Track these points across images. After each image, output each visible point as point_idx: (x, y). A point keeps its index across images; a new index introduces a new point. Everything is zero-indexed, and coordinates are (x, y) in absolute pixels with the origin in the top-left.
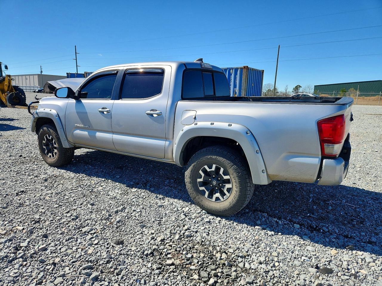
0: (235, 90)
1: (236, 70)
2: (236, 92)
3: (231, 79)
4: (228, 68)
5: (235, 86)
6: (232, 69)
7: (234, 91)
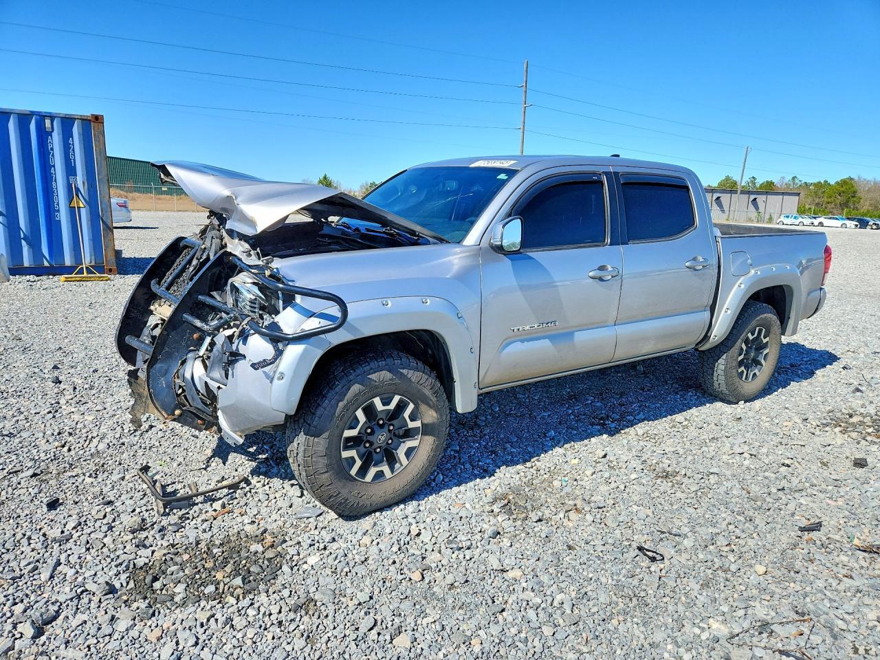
0: (71, 181)
1: (67, 122)
2: (78, 190)
3: (52, 149)
4: (32, 114)
5: (70, 170)
6: (52, 117)
7: (69, 187)
